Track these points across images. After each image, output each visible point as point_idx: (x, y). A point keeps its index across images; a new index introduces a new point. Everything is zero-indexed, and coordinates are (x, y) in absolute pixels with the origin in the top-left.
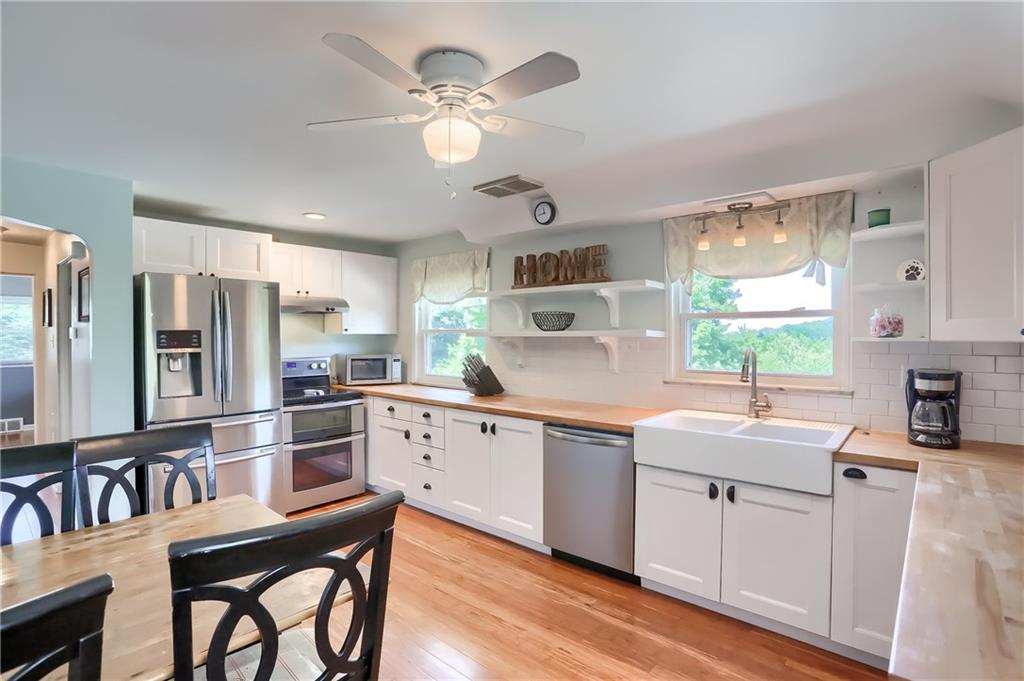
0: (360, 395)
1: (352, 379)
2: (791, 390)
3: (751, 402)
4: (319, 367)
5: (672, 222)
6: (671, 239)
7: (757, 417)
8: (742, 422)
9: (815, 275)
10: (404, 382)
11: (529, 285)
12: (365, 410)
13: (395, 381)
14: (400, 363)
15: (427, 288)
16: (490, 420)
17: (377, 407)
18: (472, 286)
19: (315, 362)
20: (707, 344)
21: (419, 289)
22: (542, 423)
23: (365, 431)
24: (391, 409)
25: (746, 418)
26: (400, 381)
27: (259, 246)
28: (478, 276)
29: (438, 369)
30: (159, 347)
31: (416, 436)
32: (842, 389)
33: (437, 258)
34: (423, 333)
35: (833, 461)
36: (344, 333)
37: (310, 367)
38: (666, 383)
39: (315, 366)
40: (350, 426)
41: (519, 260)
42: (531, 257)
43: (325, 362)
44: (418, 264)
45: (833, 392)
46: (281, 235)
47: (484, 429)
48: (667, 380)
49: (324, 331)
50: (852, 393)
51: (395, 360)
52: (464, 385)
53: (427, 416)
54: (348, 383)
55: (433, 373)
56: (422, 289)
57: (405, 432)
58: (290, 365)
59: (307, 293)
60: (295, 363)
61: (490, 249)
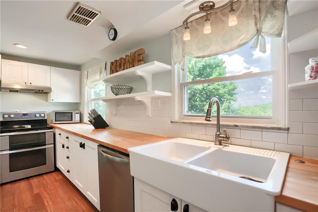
0: (51, 128)
1: (55, 121)
2: (242, 126)
3: (216, 134)
4: (40, 116)
5: (174, 31)
6: (174, 40)
7: (220, 144)
8: (209, 148)
9: (258, 46)
10: (81, 122)
13: (76, 122)
14: (79, 114)
15: (88, 82)
19: (38, 113)
20: (226, 110)
23: (54, 143)
24: (60, 134)
25: (212, 144)
26: (79, 122)
28: (102, 74)
32: (280, 126)
33: (91, 68)
35: (275, 202)
36: (52, 101)
37: (35, 116)
39: (38, 115)
40: (45, 141)
41: (112, 63)
42: (116, 61)
43: (44, 114)
44: (86, 72)
45: (273, 128)
48: (173, 121)
49: (47, 101)
50: (288, 129)
51: (76, 113)
53: (68, 138)
54: (53, 123)
56: (86, 83)
57: (63, 145)
58: (24, 115)
59: (31, 83)
60: (27, 114)
61: (106, 61)
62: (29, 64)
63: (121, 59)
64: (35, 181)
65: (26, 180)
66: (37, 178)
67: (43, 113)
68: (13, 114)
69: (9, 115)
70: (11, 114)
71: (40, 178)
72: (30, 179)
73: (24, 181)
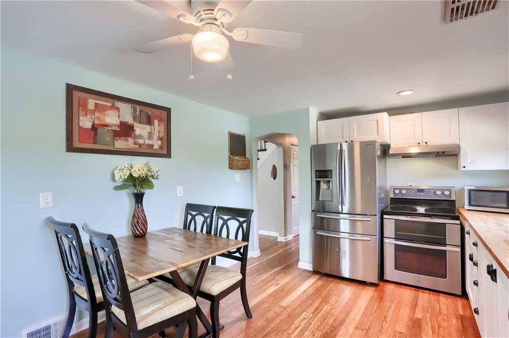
0: (458, 217)
4: (443, 193)
19: (440, 190)
24: (468, 233)
27: (377, 121)
30: (316, 178)
36: (463, 169)
37: (435, 193)
39: (439, 193)
43: (450, 191)
46: (394, 111)
49: (457, 169)
54: (466, 208)
57: (470, 255)
58: (419, 191)
59: (426, 143)
60: (424, 190)
62: (423, 113)
64: (424, 297)
65: (414, 289)
66: (430, 293)
67: (448, 190)
68: (405, 189)
69: (401, 189)
70: (403, 189)
71: (433, 297)
72: (419, 291)
73: (411, 289)
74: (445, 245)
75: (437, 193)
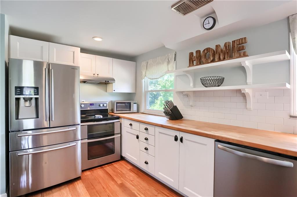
0: (118, 118)
1: (117, 111)
4: (103, 105)
10: (138, 112)
11: (197, 65)
12: (121, 124)
13: (134, 112)
14: (136, 104)
15: (147, 73)
16: (180, 135)
17: (125, 123)
18: (167, 70)
19: (102, 103)
21: (144, 73)
22: (214, 140)
23: (121, 133)
24: (131, 125)
26: (136, 112)
27: (74, 52)
28: (170, 66)
29: (152, 107)
30: (16, 95)
31: (142, 138)
33: (151, 60)
34: (146, 92)
36: (114, 92)
37: (100, 106)
38: (291, 117)
39: (101, 105)
40: (114, 131)
41: (191, 54)
42: (198, 52)
43: (106, 103)
44: (144, 63)
46: (84, 50)
47: (176, 139)
48: (292, 115)
49: (106, 92)
51: (134, 103)
52: (164, 115)
53: (146, 129)
54: (115, 113)
55: (150, 109)
56: (146, 73)
57: (137, 136)
58: (91, 104)
59: (98, 75)
60: (93, 104)
61: (176, 52)
62: (97, 56)
63: (208, 49)
68: (83, 104)
72: (103, 167)
74: (113, 135)
75: (100, 105)
